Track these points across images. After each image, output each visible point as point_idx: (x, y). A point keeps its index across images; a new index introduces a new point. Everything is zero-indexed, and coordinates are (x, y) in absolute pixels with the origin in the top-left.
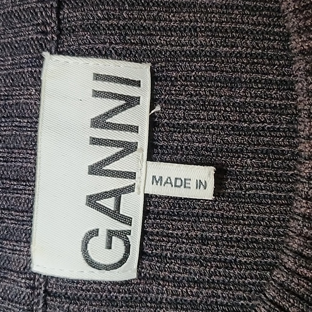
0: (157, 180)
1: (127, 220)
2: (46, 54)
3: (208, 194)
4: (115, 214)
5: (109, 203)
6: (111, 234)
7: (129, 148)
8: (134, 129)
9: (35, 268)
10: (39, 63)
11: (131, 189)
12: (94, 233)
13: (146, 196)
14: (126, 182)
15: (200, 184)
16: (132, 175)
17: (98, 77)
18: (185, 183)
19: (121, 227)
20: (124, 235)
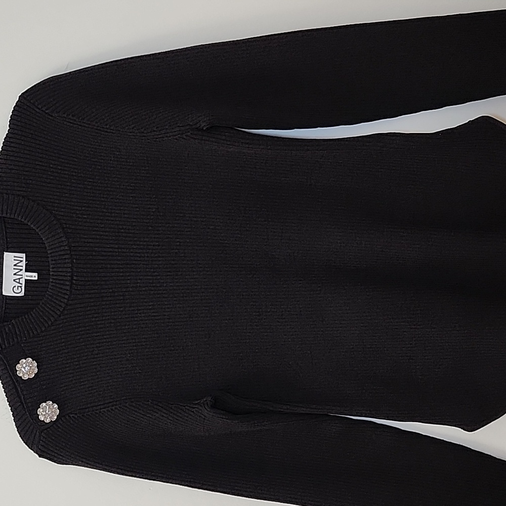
0: (27, 276)
1: (21, 284)
2: (5, 252)
4: (19, 283)
5: (18, 281)
7: (21, 270)
8: (22, 266)
9: (4, 294)
10: (3, 254)
11: (22, 278)
12: (15, 287)
13: (26, 280)
14: (21, 277)
15: (35, 277)
16: (22, 275)
17: (15, 257)
18: (32, 276)
20: (21, 287)
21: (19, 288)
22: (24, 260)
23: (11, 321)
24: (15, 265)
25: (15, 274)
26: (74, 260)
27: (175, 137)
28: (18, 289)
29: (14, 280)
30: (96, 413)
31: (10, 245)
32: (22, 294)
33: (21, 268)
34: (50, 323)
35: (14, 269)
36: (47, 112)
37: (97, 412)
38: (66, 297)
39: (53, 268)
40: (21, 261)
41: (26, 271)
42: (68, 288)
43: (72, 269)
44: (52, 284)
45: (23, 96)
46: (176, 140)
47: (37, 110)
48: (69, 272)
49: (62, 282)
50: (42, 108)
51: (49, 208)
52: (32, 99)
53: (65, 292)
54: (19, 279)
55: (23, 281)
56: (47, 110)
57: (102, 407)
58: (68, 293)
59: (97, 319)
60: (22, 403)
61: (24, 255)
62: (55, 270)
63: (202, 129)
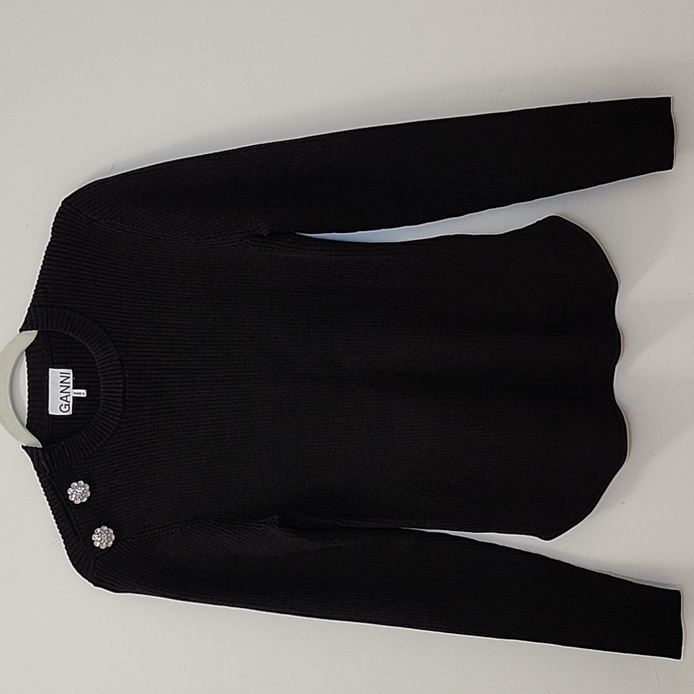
0: (75, 393)
1: (69, 402)
2: (50, 369)
3: (85, 396)
4: (66, 401)
5: (65, 399)
6: (66, 405)
7: (68, 387)
8: (69, 383)
9: (50, 413)
10: (48, 371)
11: (69, 395)
12: (62, 405)
13: (73, 397)
15: (83, 394)
16: (69, 393)
17: (61, 373)
18: (80, 394)
19: (68, 403)
20: (68, 405)
21: (67, 407)
22: (71, 376)
23: (60, 442)
24: (62, 382)
25: (62, 392)
26: (127, 376)
27: (233, 244)
28: (65, 408)
29: (61, 398)
30: (155, 537)
31: (55, 361)
32: (70, 412)
33: (68, 385)
34: (102, 443)
35: (61, 386)
36: (93, 218)
37: (156, 535)
38: (119, 414)
39: (104, 384)
40: (68, 378)
41: (74, 388)
42: (121, 405)
43: (124, 385)
44: (104, 401)
45: (66, 202)
46: (233, 247)
47: (82, 216)
48: (122, 388)
49: (114, 399)
50: (88, 214)
51: (98, 320)
52: (76, 205)
53: (118, 409)
54: (66, 397)
55: (70, 399)
56: (93, 216)
57: (160, 530)
58: (121, 410)
59: (153, 437)
60: (74, 530)
61: (70, 371)
62: (106, 386)
63: (262, 235)
